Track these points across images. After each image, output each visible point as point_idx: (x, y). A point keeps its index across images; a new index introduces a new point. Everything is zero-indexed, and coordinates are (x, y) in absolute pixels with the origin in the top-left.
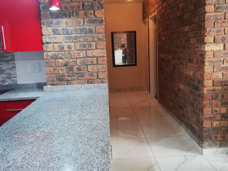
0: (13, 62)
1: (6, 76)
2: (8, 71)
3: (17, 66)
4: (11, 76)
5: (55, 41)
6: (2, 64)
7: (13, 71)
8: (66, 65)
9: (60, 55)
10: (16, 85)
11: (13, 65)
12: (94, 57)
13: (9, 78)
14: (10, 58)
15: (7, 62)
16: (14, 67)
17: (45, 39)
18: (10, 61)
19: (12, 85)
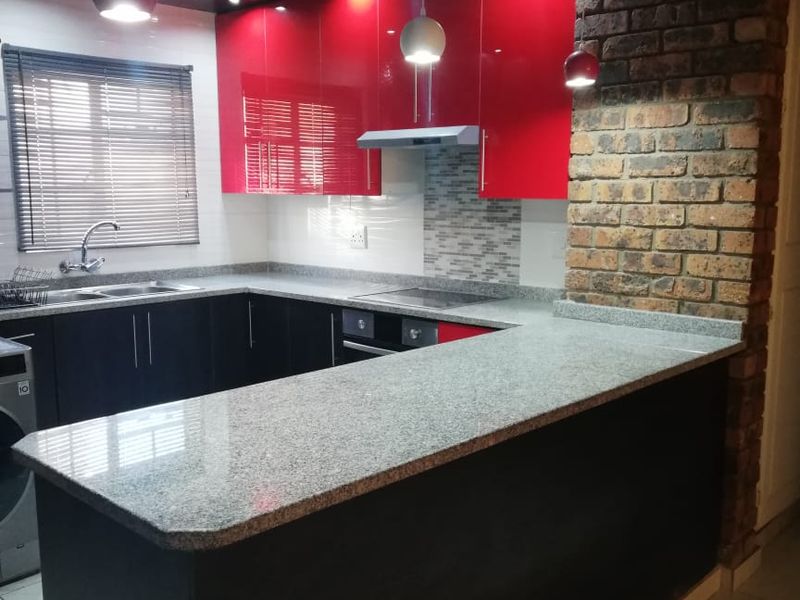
0: (516, 225)
1: (497, 261)
2: (502, 248)
3: (524, 234)
4: (509, 262)
5: (601, 171)
6: (492, 228)
7: (513, 248)
8: (621, 246)
9: (612, 216)
10: (516, 288)
11: (515, 233)
12: (711, 227)
13: (503, 266)
14: (511, 213)
15: (504, 222)
16: (517, 239)
17: (576, 167)
18: (510, 220)
19: (505, 286)
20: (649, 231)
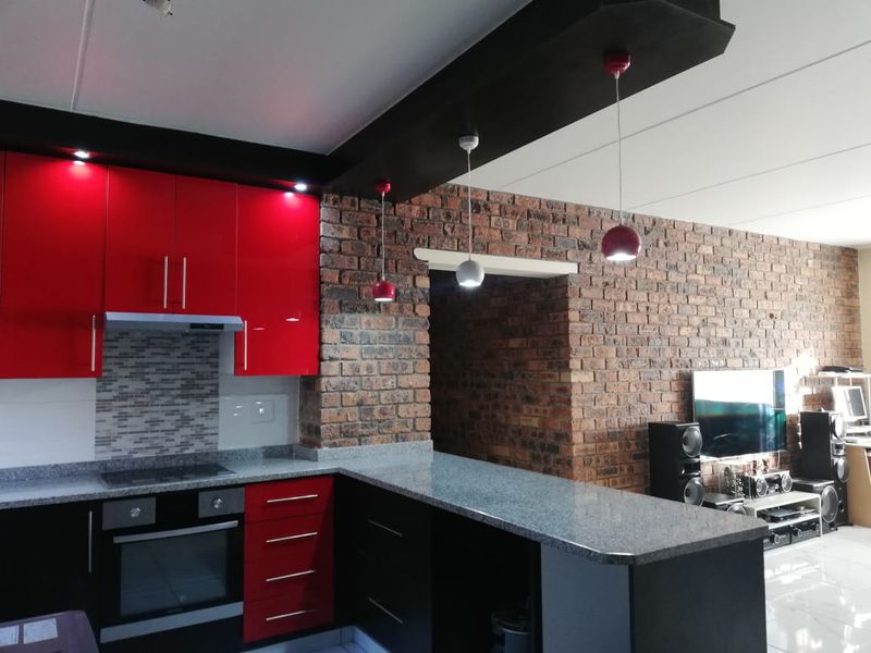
0: (214, 400)
1: (194, 433)
2: (199, 421)
3: (221, 407)
4: (206, 432)
5: (345, 355)
6: (188, 404)
7: (212, 419)
8: (360, 404)
10: (218, 453)
11: (214, 406)
13: (199, 436)
14: (207, 390)
15: (201, 398)
16: (215, 411)
17: (327, 352)
18: (207, 396)
19: (207, 454)
20: (376, 393)
